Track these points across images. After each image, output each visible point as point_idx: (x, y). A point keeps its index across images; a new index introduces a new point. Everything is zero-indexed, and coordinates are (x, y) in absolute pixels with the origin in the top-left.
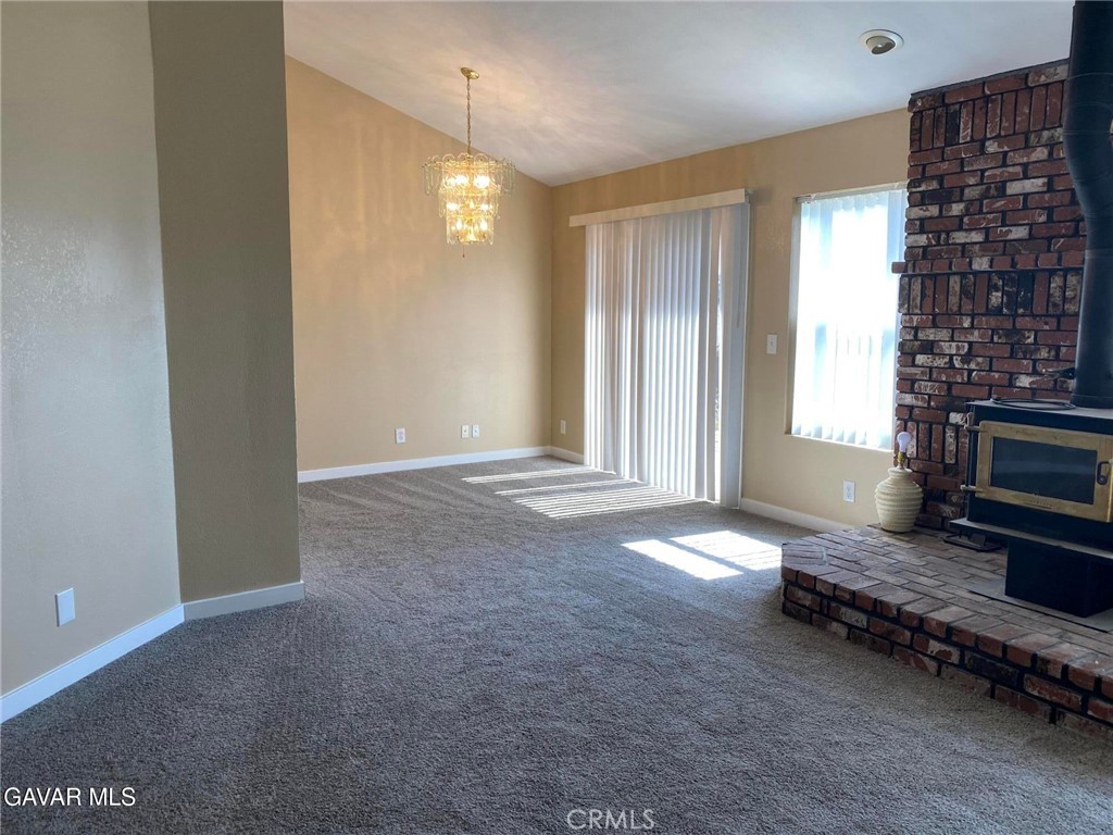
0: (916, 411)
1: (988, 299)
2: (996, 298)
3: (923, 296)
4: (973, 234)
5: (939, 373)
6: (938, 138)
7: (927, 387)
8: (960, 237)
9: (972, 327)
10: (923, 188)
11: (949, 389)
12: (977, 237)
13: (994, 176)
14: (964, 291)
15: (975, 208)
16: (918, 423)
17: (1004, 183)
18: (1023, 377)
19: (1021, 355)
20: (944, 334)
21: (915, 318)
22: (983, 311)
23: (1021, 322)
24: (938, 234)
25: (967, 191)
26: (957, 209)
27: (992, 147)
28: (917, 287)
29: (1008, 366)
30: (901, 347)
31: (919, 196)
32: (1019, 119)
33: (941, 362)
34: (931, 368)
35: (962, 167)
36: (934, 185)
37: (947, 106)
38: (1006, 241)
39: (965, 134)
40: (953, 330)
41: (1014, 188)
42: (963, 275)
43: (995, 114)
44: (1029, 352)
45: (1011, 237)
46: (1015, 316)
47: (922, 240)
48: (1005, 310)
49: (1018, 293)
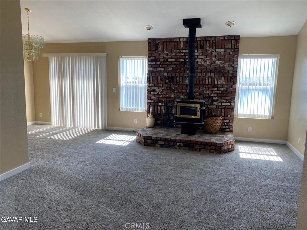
0: (152, 103)
1: (166, 81)
2: (167, 81)
3: (153, 80)
4: (162, 68)
5: (156, 96)
6: (154, 48)
7: (154, 98)
8: (159, 69)
9: (162, 86)
10: (151, 58)
11: (158, 98)
12: (163, 69)
13: (165, 57)
14: (161, 79)
15: (162, 63)
16: (152, 105)
17: (168, 59)
18: (172, 96)
19: (172, 92)
20: (157, 88)
21: (151, 85)
22: (165, 83)
23: (172, 86)
24: (155, 68)
25: (160, 60)
26: (158, 63)
27: (165, 52)
28: (151, 78)
29: (169, 94)
30: (148, 90)
31: (150, 60)
32: (170, 47)
33: (156, 93)
34: (154, 95)
35: (159, 55)
36: (154, 58)
37: (156, 42)
38: (168, 70)
39: (159, 48)
40: (159, 87)
41: (169, 60)
42: (161, 76)
43: (165, 46)
44: (173, 91)
45: (169, 69)
46: (171, 84)
47: (152, 69)
48: (169, 83)
49: (171, 80)
